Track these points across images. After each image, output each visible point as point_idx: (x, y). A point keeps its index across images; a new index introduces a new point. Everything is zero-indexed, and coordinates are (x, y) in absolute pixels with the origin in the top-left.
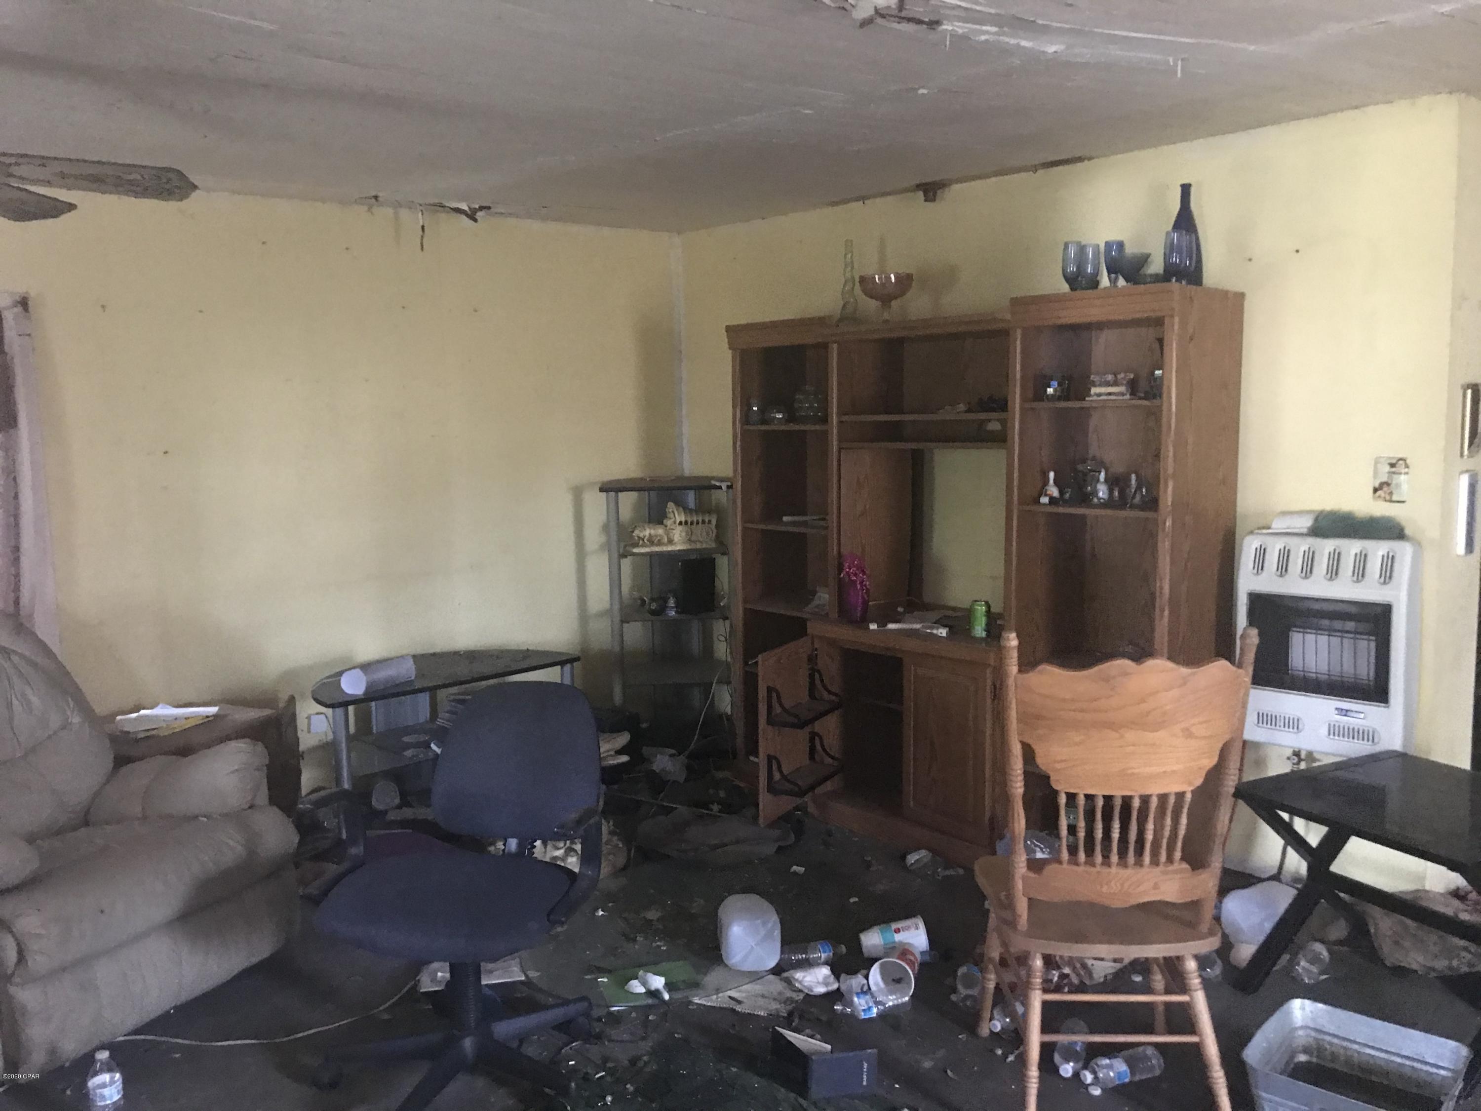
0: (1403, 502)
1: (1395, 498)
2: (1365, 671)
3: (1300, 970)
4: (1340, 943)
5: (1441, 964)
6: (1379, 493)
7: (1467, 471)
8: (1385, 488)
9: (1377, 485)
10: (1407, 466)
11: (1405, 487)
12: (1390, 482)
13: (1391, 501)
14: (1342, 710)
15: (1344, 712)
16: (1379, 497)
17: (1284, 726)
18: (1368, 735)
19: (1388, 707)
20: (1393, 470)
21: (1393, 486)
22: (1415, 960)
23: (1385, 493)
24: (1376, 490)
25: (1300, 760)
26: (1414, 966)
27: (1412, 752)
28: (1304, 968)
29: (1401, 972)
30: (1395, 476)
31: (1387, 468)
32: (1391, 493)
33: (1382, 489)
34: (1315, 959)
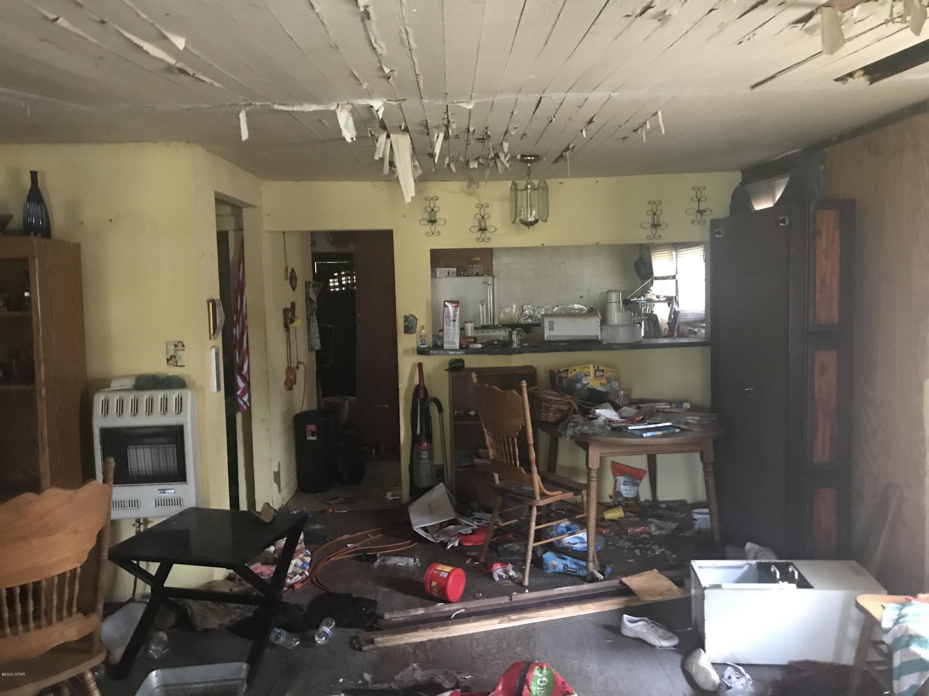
0: (183, 366)
1: (179, 364)
2: (172, 464)
3: (152, 652)
4: (173, 627)
5: (226, 621)
6: (170, 362)
7: (213, 347)
8: (173, 359)
9: (169, 358)
10: (183, 346)
11: (184, 358)
12: (175, 355)
13: (177, 366)
14: (162, 490)
15: (163, 491)
16: (171, 364)
17: (130, 506)
18: (177, 502)
19: (186, 483)
20: (177, 348)
21: (177, 357)
22: (213, 622)
23: (173, 361)
24: (168, 360)
25: (140, 524)
26: (214, 626)
27: (201, 506)
28: (153, 650)
29: (207, 632)
30: (177, 352)
31: (173, 347)
32: (177, 362)
33: (171, 360)
34: (160, 642)
